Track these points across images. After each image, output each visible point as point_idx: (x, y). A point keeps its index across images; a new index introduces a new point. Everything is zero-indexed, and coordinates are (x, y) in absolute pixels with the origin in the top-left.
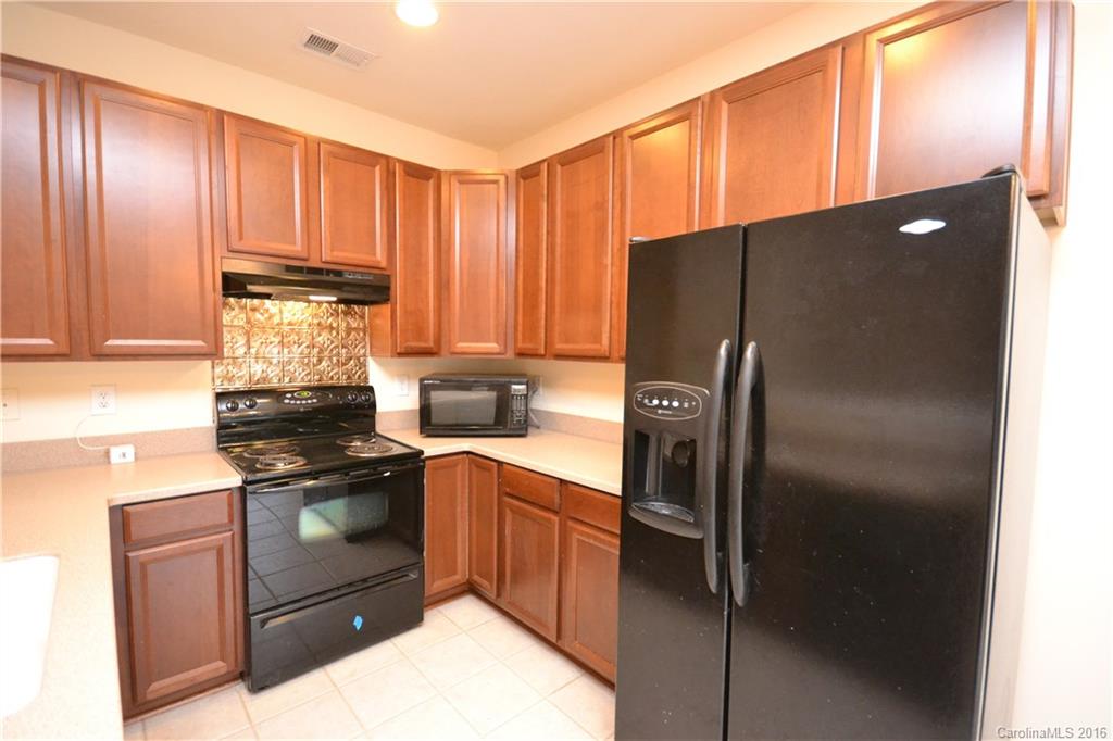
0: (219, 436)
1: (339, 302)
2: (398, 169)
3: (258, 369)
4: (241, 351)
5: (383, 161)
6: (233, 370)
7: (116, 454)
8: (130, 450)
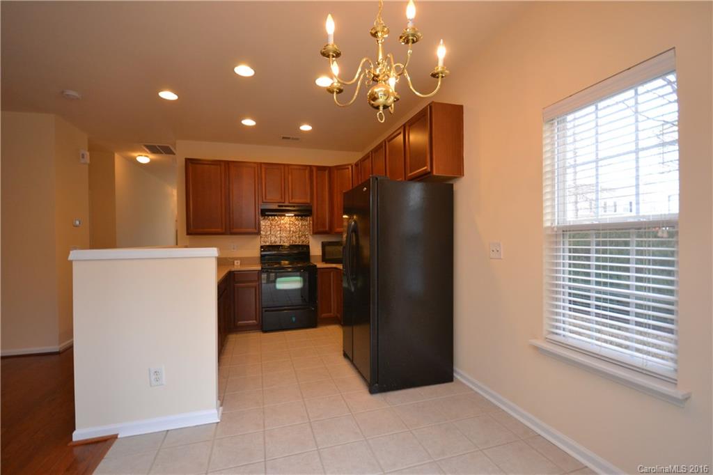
0: (261, 260)
1: (295, 216)
2: (314, 169)
3: (273, 239)
4: (269, 233)
5: (308, 168)
6: (266, 239)
7: (236, 262)
8: (239, 262)
